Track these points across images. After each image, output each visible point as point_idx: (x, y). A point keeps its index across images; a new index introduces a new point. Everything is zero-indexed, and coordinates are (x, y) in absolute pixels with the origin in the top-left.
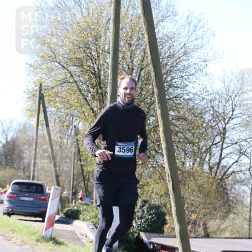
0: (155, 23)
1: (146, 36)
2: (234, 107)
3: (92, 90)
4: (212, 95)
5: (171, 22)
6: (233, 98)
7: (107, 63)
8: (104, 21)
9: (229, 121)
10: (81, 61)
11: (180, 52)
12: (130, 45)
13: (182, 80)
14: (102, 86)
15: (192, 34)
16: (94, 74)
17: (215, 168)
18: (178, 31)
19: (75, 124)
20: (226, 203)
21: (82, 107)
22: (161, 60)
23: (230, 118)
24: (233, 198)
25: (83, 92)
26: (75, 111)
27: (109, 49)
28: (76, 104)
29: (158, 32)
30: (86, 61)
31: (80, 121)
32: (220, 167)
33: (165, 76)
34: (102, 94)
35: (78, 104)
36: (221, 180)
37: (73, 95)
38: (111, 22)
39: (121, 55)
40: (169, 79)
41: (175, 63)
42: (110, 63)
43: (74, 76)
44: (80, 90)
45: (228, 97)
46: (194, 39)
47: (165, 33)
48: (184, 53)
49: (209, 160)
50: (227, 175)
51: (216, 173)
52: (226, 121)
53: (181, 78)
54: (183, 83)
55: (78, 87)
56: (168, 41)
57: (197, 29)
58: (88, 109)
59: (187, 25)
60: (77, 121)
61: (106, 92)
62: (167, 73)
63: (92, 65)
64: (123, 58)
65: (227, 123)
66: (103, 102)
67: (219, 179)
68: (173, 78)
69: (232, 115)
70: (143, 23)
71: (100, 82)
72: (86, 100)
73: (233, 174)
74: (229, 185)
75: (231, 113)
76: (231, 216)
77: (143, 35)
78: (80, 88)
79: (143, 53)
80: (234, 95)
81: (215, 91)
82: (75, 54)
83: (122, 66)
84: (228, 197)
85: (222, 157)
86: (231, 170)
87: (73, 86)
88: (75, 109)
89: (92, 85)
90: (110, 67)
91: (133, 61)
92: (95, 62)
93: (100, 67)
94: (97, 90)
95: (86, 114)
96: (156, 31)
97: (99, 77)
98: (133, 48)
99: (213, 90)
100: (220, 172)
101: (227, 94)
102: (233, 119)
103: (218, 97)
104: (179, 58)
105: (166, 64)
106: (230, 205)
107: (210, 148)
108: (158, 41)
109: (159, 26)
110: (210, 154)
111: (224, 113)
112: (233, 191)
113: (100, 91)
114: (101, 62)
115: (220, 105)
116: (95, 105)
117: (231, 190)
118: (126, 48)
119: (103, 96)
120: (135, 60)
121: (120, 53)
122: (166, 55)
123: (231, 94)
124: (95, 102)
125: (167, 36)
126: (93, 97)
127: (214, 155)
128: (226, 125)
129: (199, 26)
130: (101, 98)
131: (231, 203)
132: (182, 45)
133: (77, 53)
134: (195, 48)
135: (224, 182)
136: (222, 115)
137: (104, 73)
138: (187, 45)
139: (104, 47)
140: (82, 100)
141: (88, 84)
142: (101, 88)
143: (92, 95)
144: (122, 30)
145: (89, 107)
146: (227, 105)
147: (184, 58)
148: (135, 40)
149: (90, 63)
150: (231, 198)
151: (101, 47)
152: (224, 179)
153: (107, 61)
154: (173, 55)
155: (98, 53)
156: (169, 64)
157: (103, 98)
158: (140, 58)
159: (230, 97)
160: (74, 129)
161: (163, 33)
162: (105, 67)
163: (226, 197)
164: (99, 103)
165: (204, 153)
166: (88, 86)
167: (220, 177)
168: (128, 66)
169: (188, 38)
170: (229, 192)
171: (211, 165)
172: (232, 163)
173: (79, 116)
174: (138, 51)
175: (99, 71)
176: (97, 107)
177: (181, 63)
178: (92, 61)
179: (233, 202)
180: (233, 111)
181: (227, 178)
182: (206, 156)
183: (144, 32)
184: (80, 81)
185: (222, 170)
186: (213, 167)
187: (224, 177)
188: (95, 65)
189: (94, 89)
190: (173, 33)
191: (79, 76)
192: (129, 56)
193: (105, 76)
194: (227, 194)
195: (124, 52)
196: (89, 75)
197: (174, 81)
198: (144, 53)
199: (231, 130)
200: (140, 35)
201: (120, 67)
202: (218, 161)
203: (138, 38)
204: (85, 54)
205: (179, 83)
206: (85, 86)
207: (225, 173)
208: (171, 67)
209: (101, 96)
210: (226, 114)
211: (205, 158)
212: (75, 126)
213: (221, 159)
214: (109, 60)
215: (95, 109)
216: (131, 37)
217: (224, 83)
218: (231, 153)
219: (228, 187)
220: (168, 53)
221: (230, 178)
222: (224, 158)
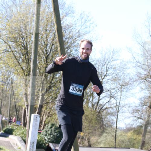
0: (61, 17)
1: (55, 25)
2: (107, 69)
3: (22, 56)
4: (94, 62)
5: (71, 17)
6: (107, 64)
7: (32, 41)
8: (30, 15)
9: (104, 77)
10: (16, 39)
11: (76, 35)
12: (46, 30)
13: (77, 52)
14: (28, 54)
15: (83, 24)
16: (24, 47)
17: (96, 105)
18: (75, 23)
19: (11, 76)
20: (102, 126)
21: (16, 67)
22: (64, 40)
23: (105, 75)
24: (106, 123)
25: (17, 58)
26: (12, 69)
27: (33, 32)
28: (13, 65)
29: (63, 23)
30: (19, 39)
31: (15, 75)
32: (98, 105)
33: (67, 49)
34: (28, 59)
35: (14, 65)
36: (99, 113)
37: (11, 59)
38: (35, 16)
39: (41, 36)
40: (69, 51)
41: (73, 42)
42: (33, 41)
43: (11, 48)
44: (15, 56)
45: (104, 63)
46: (85, 27)
47: (67, 23)
48: (78, 36)
49: (92, 100)
50: (103, 110)
51: (96, 109)
52: (103, 77)
53: (76, 51)
54: (77, 54)
55: (14, 54)
56: (69, 28)
57: (86, 21)
58: (20, 68)
59: (81, 19)
60: (13, 75)
61: (31, 58)
62: (68, 48)
63: (22, 41)
64: (42, 38)
65: (103, 79)
66: (29, 64)
67: (98, 112)
68: (71, 51)
69: (106, 74)
70: (54, 18)
71: (27, 52)
72: (19, 62)
73: (106, 109)
74: (103, 115)
75: (106, 72)
76: (105, 134)
77: (54, 24)
78: (15, 55)
79: (53, 35)
80: (108, 62)
81: (96, 59)
82: (12, 34)
83: (41, 43)
84: (103, 123)
85: (100, 99)
86: (105, 107)
87: (11, 54)
88: (12, 68)
89: (23, 53)
90: (33, 43)
91: (47, 40)
92: (25, 40)
93: (27, 42)
94: (25, 56)
95: (19, 71)
96: (62, 22)
97: (27, 49)
98: (48, 32)
99: (95, 58)
100: (98, 108)
101: (104, 61)
102: (107, 76)
103: (98, 63)
104: (75, 39)
105: (68, 42)
106: (104, 128)
107: (93, 93)
108: (63, 28)
109: (63, 19)
110: (93, 97)
111: (101, 72)
112: (106, 119)
113: (27, 57)
114: (28, 40)
115: (99, 68)
116: (24, 66)
117: (105, 119)
118: (43, 32)
119: (29, 61)
120: (49, 39)
121: (40, 35)
122: (68, 37)
123: (106, 61)
124: (24, 64)
125: (68, 25)
126: (23, 61)
127: (95, 98)
128: (102, 80)
129: (88, 20)
130: (28, 62)
131: (104, 127)
132: (77, 31)
133: (14, 34)
134: (85, 33)
135: (101, 114)
136: (100, 73)
137: (30, 46)
138: (80, 31)
139: (30, 31)
140: (16, 63)
141: (20, 53)
142: (28, 56)
143: (22, 60)
144: (41, 21)
145: (20, 67)
146: (103, 67)
147: (78, 39)
148: (49, 27)
149: (21, 40)
150: (105, 124)
151: (29, 31)
152: (101, 112)
153: (32, 39)
154: (72, 37)
155: (26, 34)
156: (69, 42)
157: (29, 62)
158: (52, 38)
159: (105, 63)
160: (11, 80)
161: (66, 24)
162: (31, 43)
163: (101, 123)
164: (26, 64)
165: (89, 96)
166: (20, 54)
167: (98, 111)
168: (45, 42)
169: (81, 27)
170: (103, 120)
171: (93, 103)
172: (106, 102)
173: (14, 72)
174: (51, 34)
175: (27, 45)
176: (25, 67)
177: (76, 42)
178: (23, 39)
179: (106, 126)
180: (107, 71)
181: (103, 111)
182: (90, 98)
183: (55, 23)
184: (15, 51)
185: (100, 106)
186: (95, 105)
187: (101, 111)
188: (24, 42)
189: (23, 56)
190: (72, 24)
191: (15, 48)
192: (45, 36)
193: (30, 48)
194: (102, 121)
195: (42, 34)
196: (20, 47)
197: (72, 53)
198: (55, 35)
199: (105, 83)
200: (52, 24)
201: (40, 43)
202: (97, 101)
203: (51, 26)
204: (18, 35)
205: (75, 54)
206: (18, 54)
207: (101, 108)
208: (70, 44)
209: (28, 60)
210: (102, 73)
211: (89, 99)
212: (11, 78)
213: (99, 100)
214: (33, 39)
215: (24, 68)
216: (47, 25)
217: (102, 54)
218: (105, 96)
219: (103, 117)
220: (69, 36)
221: (104, 112)
222: (101, 99)
